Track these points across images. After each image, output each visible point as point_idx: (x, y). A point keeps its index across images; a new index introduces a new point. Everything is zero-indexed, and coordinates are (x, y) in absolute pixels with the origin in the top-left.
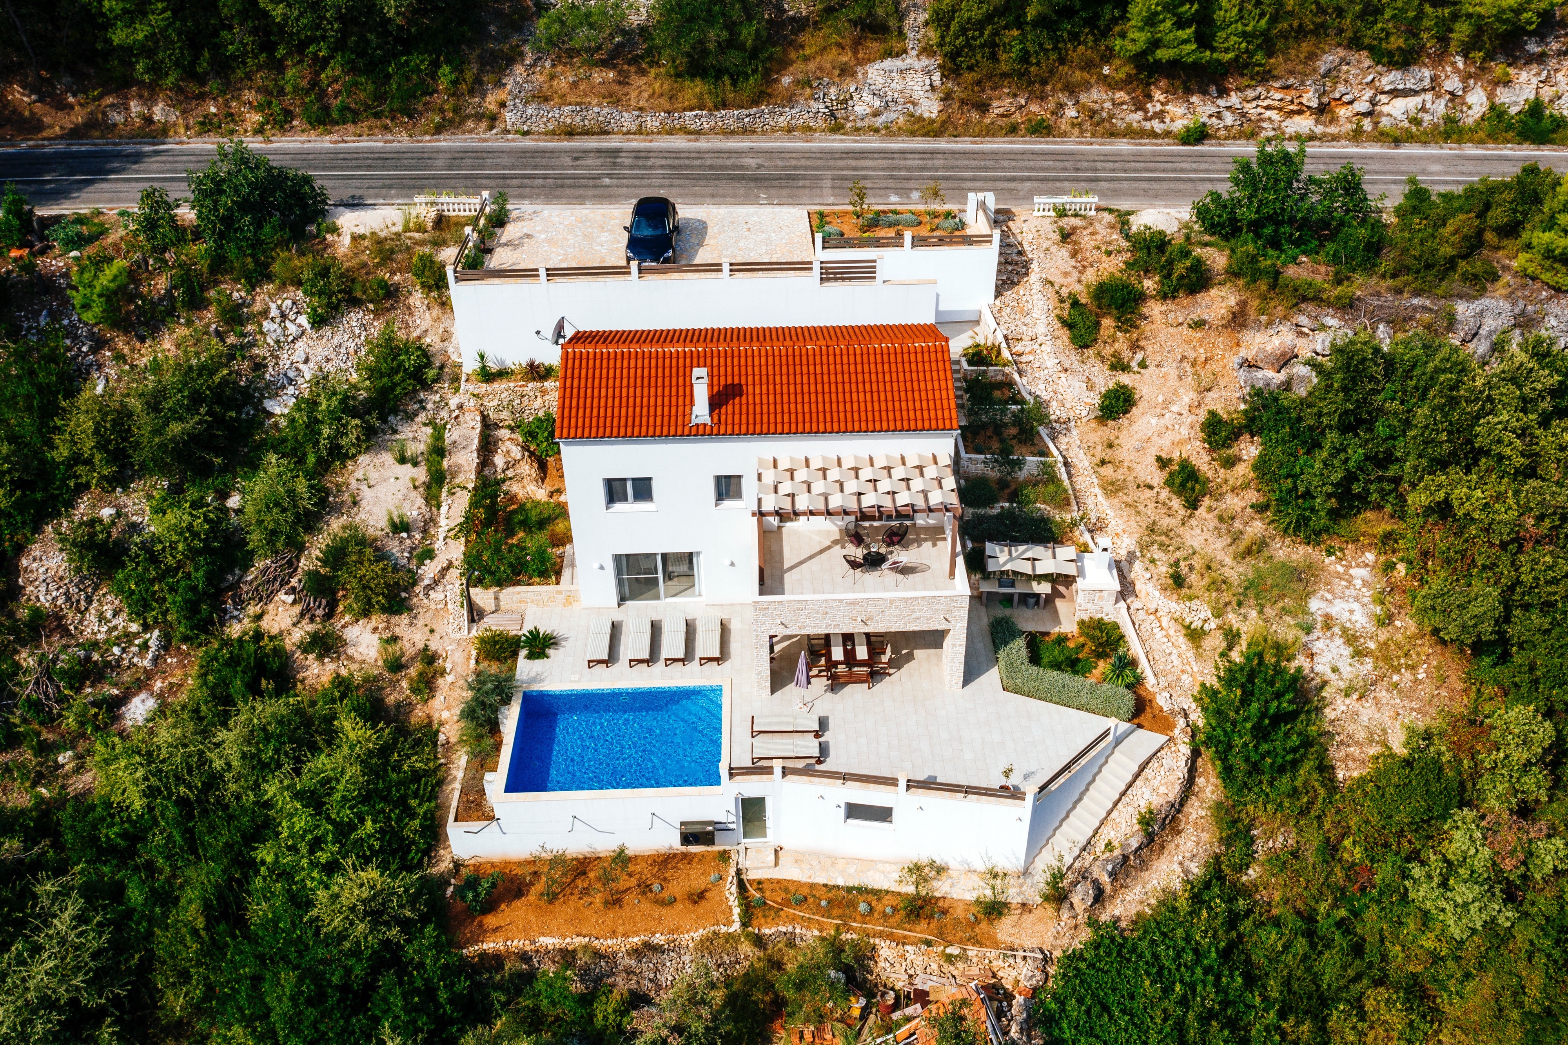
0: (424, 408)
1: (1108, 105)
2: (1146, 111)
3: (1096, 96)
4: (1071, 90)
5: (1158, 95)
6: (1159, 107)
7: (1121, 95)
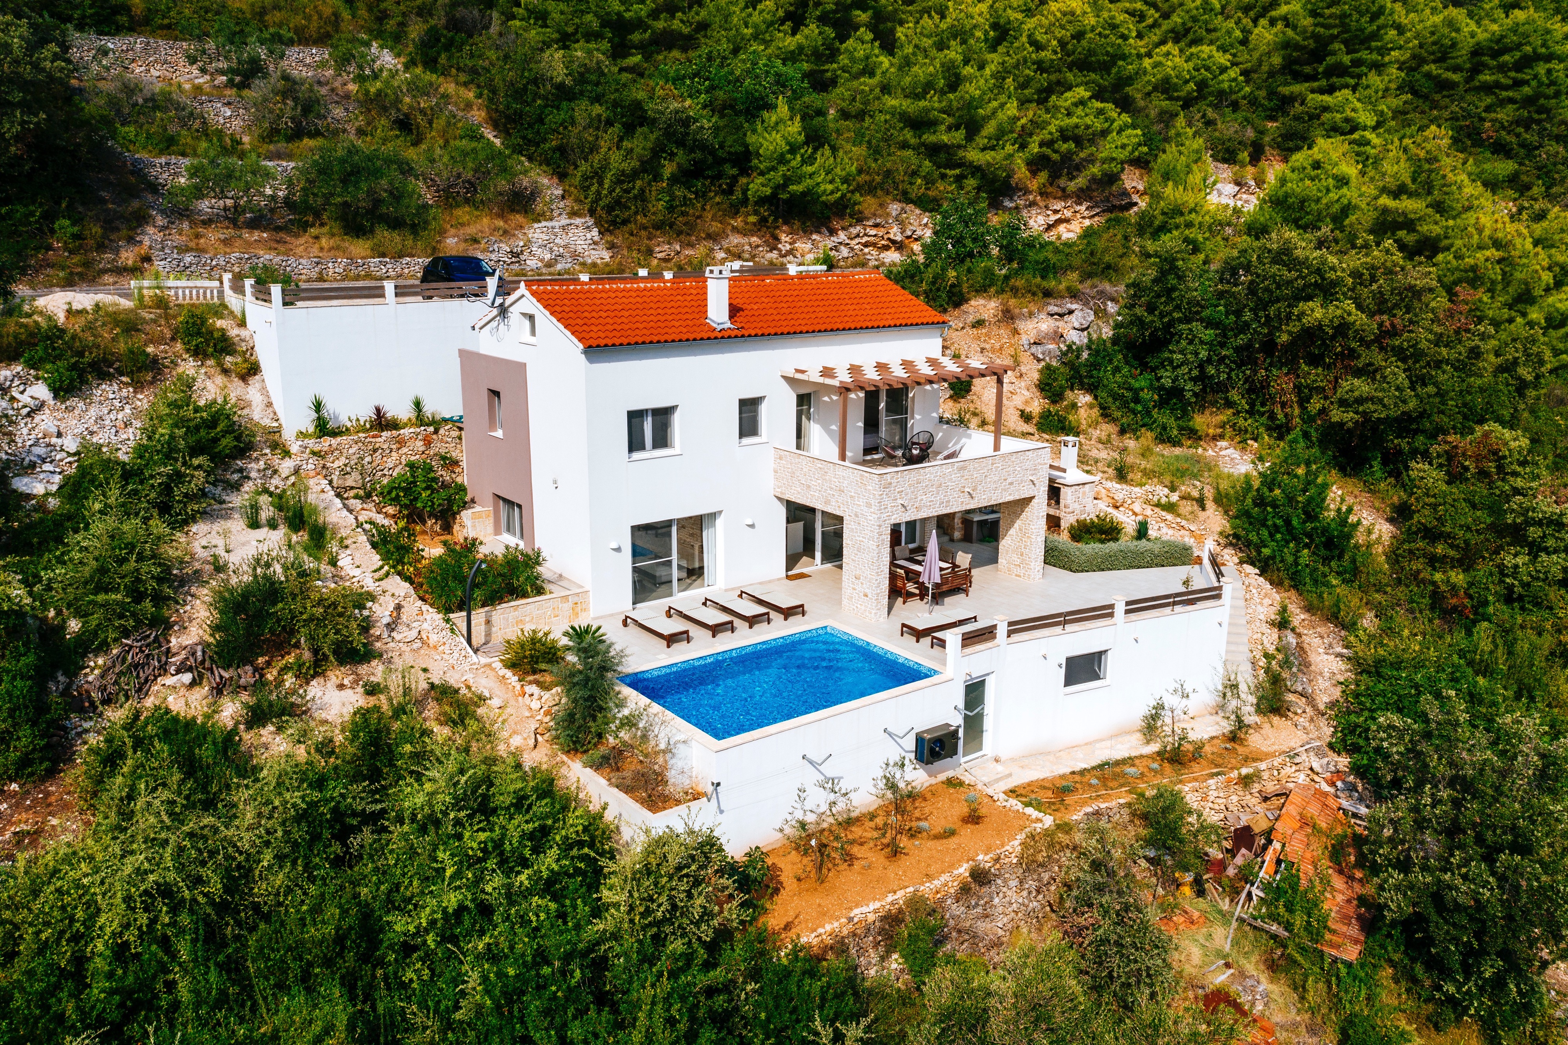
0: (248, 478)
1: (747, 248)
2: (780, 250)
3: (735, 240)
4: (713, 237)
5: (783, 237)
6: (788, 247)
7: (755, 240)
